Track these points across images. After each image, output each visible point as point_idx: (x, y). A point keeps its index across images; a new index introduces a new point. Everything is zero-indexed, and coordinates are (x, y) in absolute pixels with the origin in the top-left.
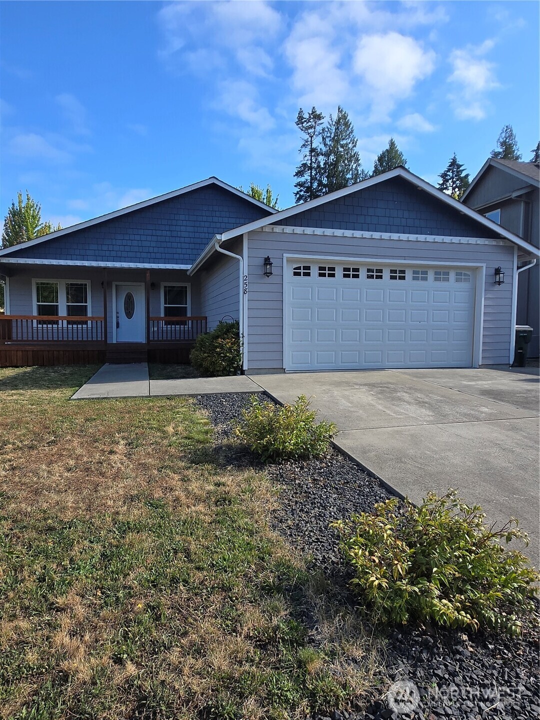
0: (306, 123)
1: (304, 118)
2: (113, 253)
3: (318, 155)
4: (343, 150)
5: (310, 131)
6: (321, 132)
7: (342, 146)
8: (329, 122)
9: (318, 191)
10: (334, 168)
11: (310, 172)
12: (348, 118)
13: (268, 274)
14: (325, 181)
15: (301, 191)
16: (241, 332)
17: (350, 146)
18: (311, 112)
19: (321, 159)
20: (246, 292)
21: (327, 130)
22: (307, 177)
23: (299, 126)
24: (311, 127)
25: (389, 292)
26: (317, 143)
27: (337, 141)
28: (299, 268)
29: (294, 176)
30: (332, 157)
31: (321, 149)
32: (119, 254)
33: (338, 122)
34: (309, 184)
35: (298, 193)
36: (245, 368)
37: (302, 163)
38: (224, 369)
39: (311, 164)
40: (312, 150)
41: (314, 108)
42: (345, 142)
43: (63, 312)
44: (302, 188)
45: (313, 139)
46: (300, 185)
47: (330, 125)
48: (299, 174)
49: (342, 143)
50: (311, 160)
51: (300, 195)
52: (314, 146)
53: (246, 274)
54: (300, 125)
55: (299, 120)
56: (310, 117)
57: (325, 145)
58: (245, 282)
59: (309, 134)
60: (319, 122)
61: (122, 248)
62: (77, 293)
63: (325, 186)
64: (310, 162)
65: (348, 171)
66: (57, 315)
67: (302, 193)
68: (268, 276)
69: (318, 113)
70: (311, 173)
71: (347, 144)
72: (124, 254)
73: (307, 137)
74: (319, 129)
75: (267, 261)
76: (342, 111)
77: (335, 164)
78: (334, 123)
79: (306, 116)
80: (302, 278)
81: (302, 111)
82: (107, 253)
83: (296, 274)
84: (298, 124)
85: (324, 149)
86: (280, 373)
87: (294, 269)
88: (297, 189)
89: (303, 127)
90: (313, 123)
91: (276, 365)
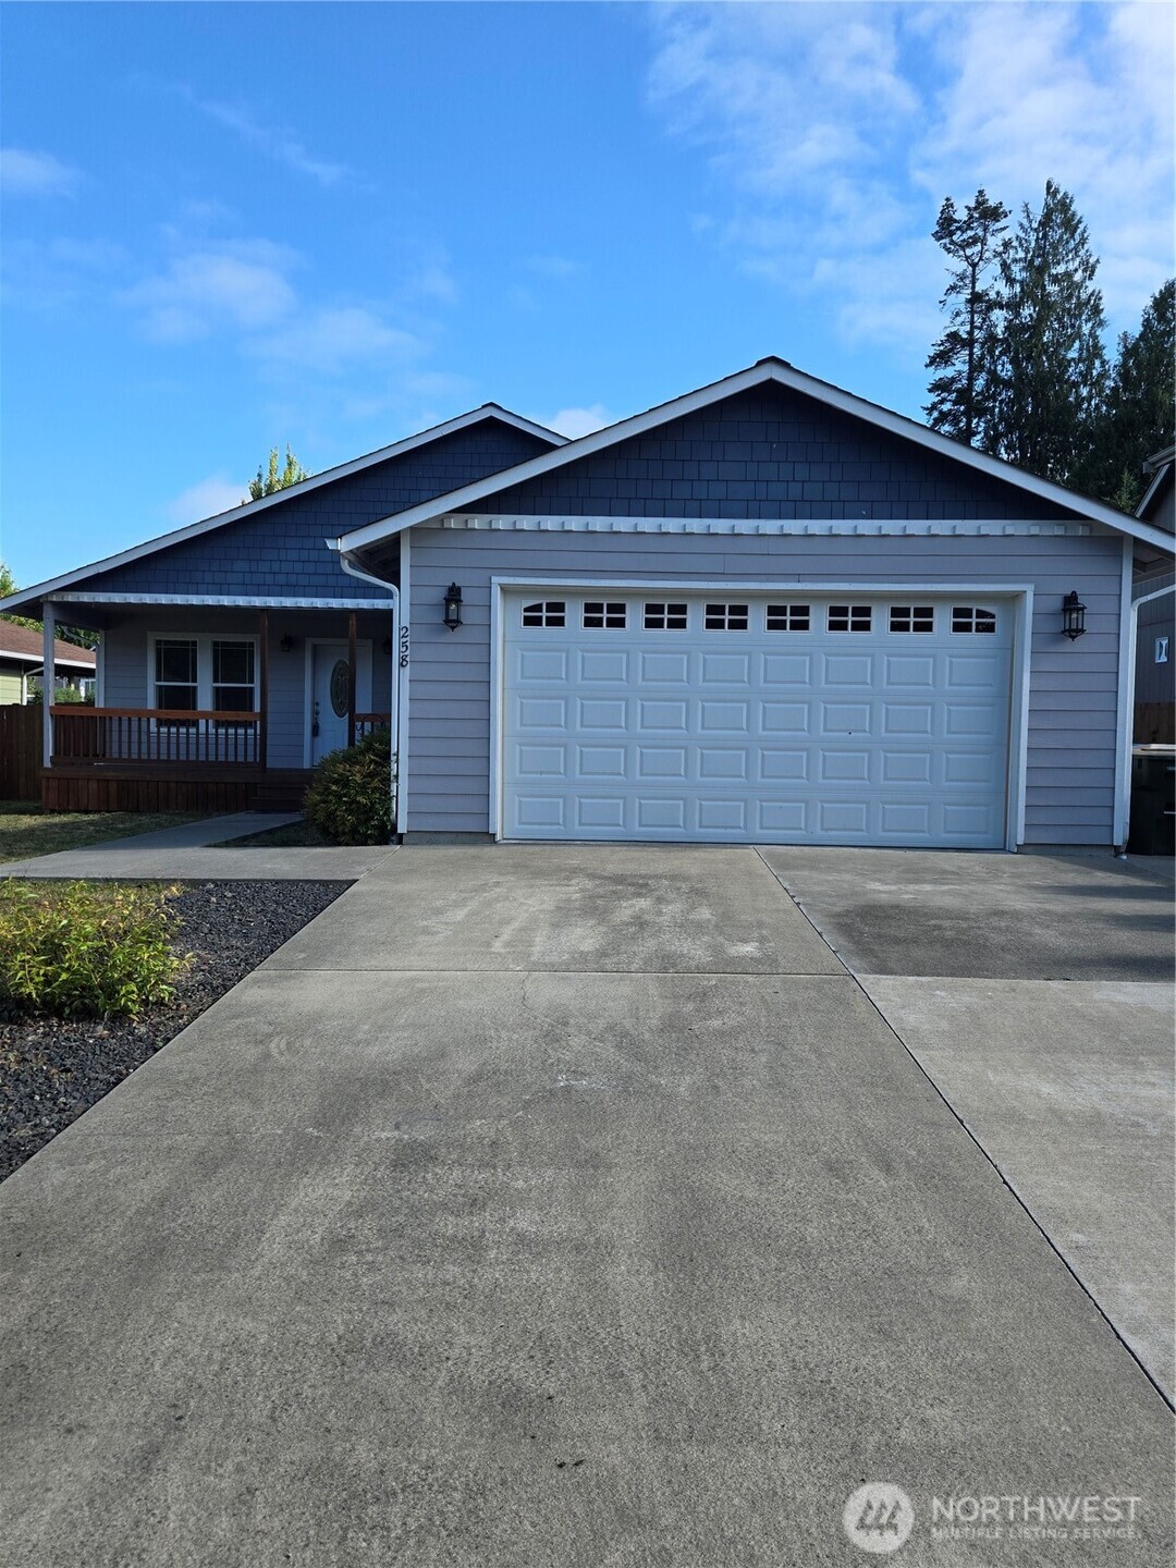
0: (959, 233)
1: (956, 221)
2: (281, 579)
3: (990, 308)
4: (1057, 288)
5: (969, 252)
6: (1001, 249)
7: (1055, 279)
8: (1021, 225)
9: (986, 399)
10: (1031, 337)
11: (967, 352)
12: (1072, 208)
13: (452, 623)
14: (1006, 370)
15: (942, 401)
16: (394, 749)
17: (1078, 277)
18: (973, 205)
19: (999, 317)
20: (404, 663)
21: (1015, 243)
22: (960, 365)
23: (943, 241)
24: (974, 240)
25: (766, 660)
26: (990, 280)
27: (1041, 270)
28: (538, 608)
29: (926, 366)
30: (1027, 311)
31: (998, 293)
32: (293, 579)
33: (1046, 222)
34: (964, 382)
35: (934, 407)
36: (402, 829)
37: (948, 331)
38: (354, 830)
39: (970, 333)
40: (976, 298)
41: (981, 192)
42: (1061, 269)
43: (205, 702)
44: (944, 395)
45: (977, 271)
46: (940, 386)
47: (1025, 231)
48: (941, 358)
49: (1054, 272)
50: (972, 322)
51: (941, 412)
52: (979, 288)
53: (406, 622)
54: (947, 241)
55: (943, 229)
56: (971, 217)
57: (1010, 281)
58: (404, 640)
59: (967, 258)
60: (995, 228)
61: (298, 567)
62: (231, 662)
63: (1007, 384)
64: (968, 328)
65: (1071, 339)
66: (194, 708)
67: (946, 407)
68: (453, 628)
69: (992, 203)
70: (971, 354)
71: (1068, 275)
72: (303, 580)
73: (961, 266)
74: (994, 242)
75: (454, 595)
76: (1057, 191)
77: (1036, 327)
78: (1035, 225)
79: (961, 215)
80: (544, 630)
81: (952, 205)
82: (269, 579)
83: (529, 621)
84: (941, 238)
85: (1006, 292)
86: (484, 843)
87: (526, 610)
88: (933, 398)
89: (952, 242)
90: (980, 233)
91: (473, 825)
